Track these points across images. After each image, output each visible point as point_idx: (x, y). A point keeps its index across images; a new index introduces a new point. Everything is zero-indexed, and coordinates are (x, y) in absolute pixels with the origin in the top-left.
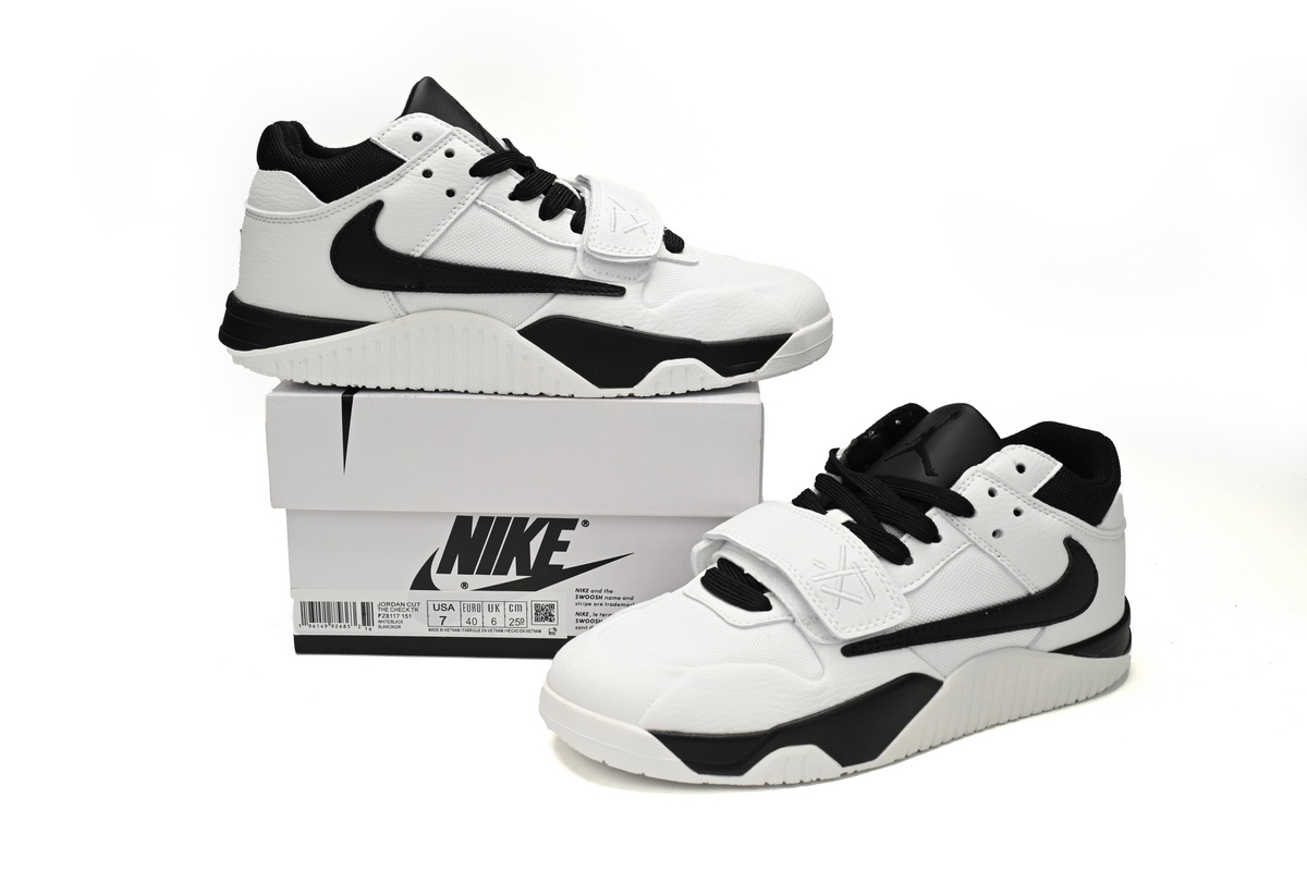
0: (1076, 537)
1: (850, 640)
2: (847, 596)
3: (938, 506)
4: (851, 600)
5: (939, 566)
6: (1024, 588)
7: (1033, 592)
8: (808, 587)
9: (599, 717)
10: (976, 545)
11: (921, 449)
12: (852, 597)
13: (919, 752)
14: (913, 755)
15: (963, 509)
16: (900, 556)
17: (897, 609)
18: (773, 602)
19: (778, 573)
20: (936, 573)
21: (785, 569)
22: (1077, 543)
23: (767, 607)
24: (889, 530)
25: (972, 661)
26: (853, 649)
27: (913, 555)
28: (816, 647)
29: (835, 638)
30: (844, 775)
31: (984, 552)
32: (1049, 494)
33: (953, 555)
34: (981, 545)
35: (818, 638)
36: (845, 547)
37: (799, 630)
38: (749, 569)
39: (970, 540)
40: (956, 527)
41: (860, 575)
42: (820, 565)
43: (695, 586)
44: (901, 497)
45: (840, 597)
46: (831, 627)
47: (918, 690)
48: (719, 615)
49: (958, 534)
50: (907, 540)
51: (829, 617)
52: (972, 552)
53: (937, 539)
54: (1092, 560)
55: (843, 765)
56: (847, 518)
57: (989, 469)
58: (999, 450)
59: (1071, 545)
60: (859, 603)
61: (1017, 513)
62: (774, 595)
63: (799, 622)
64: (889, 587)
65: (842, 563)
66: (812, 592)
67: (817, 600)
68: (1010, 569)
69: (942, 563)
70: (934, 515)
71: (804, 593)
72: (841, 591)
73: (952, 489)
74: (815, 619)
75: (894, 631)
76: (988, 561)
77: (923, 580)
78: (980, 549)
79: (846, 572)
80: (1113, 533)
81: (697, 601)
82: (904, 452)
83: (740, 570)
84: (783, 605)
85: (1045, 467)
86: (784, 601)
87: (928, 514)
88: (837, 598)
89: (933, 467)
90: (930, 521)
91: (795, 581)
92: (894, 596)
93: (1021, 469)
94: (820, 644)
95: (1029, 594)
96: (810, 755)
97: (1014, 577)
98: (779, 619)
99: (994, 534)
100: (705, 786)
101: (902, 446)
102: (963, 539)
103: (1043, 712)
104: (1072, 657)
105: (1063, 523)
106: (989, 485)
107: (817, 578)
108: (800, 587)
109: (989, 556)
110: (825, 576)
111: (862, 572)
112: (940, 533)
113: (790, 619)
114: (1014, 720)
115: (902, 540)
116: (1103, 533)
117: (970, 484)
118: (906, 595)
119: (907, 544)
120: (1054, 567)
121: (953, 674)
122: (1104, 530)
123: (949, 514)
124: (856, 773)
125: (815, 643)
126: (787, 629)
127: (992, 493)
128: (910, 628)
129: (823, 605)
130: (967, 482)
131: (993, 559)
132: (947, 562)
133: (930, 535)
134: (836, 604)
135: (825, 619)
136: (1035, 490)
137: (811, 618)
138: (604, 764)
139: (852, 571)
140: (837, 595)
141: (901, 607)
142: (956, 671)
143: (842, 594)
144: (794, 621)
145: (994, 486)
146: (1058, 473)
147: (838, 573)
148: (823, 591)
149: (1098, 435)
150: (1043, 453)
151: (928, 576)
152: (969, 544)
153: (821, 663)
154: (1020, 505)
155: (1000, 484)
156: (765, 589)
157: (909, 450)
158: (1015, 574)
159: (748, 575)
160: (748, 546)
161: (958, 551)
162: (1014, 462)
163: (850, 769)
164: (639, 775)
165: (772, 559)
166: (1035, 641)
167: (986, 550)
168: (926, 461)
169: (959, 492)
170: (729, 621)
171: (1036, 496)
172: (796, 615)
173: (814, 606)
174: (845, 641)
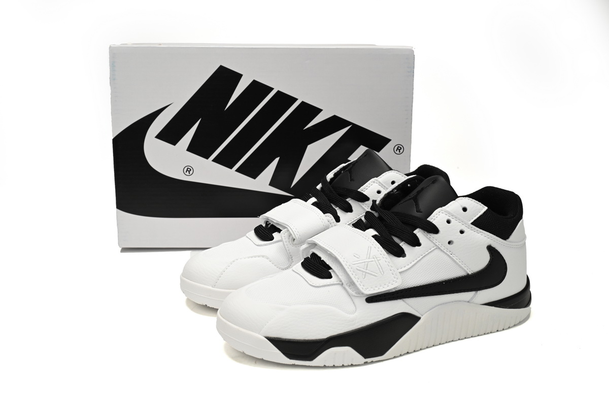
0: (494, 245)
1: (371, 294)
2: (370, 272)
3: (420, 228)
4: (372, 275)
5: (420, 258)
6: (465, 271)
7: (470, 273)
8: (350, 267)
9: (241, 329)
10: (439, 248)
11: (416, 200)
12: (372, 273)
13: (408, 353)
14: (404, 354)
15: (433, 229)
16: (400, 253)
17: (395, 279)
18: (333, 274)
19: (336, 260)
20: (418, 262)
21: (339, 258)
22: (494, 248)
23: (330, 277)
24: (396, 240)
25: (436, 308)
26: (372, 299)
27: (406, 253)
28: (353, 298)
29: (363, 294)
30: (366, 363)
31: (444, 252)
32: (480, 223)
33: (427, 253)
34: (442, 248)
35: (354, 293)
36: (371, 247)
37: (345, 289)
38: (324, 258)
39: (436, 246)
40: (429, 239)
41: (377, 262)
42: (357, 256)
43: (298, 267)
44: (402, 222)
45: (366, 273)
46: (360, 288)
47: (406, 321)
48: (306, 280)
49: (430, 242)
50: (403, 245)
51: (359, 282)
52: (437, 252)
53: (419, 244)
54: (503, 258)
55: (365, 358)
56: (376, 233)
57: (448, 209)
58: (454, 200)
59: (491, 249)
60: (376, 276)
61: (462, 232)
62: (334, 271)
63: (345, 285)
64: (392, 269)
65: (368, 256)
66: (352, 270)
67: (354, 274)
68: (457, 261)
69: (421, 257)
70: (418, 232)
71: (348, 270)
72: (367, 270)
73: (428, 219)
74: (352, 284)
75: (394, 291)
76: (446, 256)
77: (410, 265)
78: (442, 250)
79: (370, 260)
80: (517, 244)
81: (297, 273)
82: (408, 200)
83: (320, 258)
84: (337, 276)
85: (479, 209)
86: (338, 274)
87: (415, 232)
88: (364, 273)
89: (420, 208)
90: (415, 235)
91: (343, 264)
92: (394, 273)
93: (465, 209)
94: (354, 296)
95: (468, 274)
96: (347, 353)
97: (459, 265)
98: (335, 283)
99: (449, 243)
100: (294, 366)
101: (408, 197)
102: (432, 245)
103: (478, 335)
104: (493, 307)
105: (486, 238)
106: (447, 218)
107: (355, 263)
108: (346, 267)
109: (446, 254)
110: (359, 262)
111: (378, 260)
112: (421, 242)
113: (341, 283)
114: (462, 339)
115: (401, 245)
116: (511, 244)
117: (437, 217)
118: (400, 273)
119: (403, 247)
120: (481, 261)
121: (427, 314)
122: (510, 242)
123: (426, 232)
124: (372, 362)
125: (352, 295)
126: (339, 288)
127: (449, 222)
128: (403, 290)
129: (356, 277)
130: (436, 216)
131: (448, 255)
132: (424, 256)
133: (415, 242)
134: (363, 277)
135: (357, 284)
136: (472, 221)
137: (351, 283)
138: (243, 353)
139: (373, 260)
140: (364, 272)
141: (397, 279)
142: (428, 313)
143: (367, 271)
144: (342, 284)
145: (450, 218)
146: (485, 212)
147: (365, 261)
148: (357, 269)
149: (513, 193)
150: (477, 202)
151: (413, 263)
152: (436, 247)
153: (355, 306)
154: (463, 228)
155: (453, 217)
156: (330, 268)
157: (410, 199)
158: (460, 263)
159: (323, 260)
160: (324, 246)
161: (430, 251)
162: (461, 206)
163: (369, 360)
164: (260, 359)
165: (333, 253)
166: (472, 298)
167: (445, 251)
168: (417, 205)
169: (431, 221)
170: (311, 283)
171: (472, 224)
172: (343, 281)
173: (352, 277)
174: (367, 295)
